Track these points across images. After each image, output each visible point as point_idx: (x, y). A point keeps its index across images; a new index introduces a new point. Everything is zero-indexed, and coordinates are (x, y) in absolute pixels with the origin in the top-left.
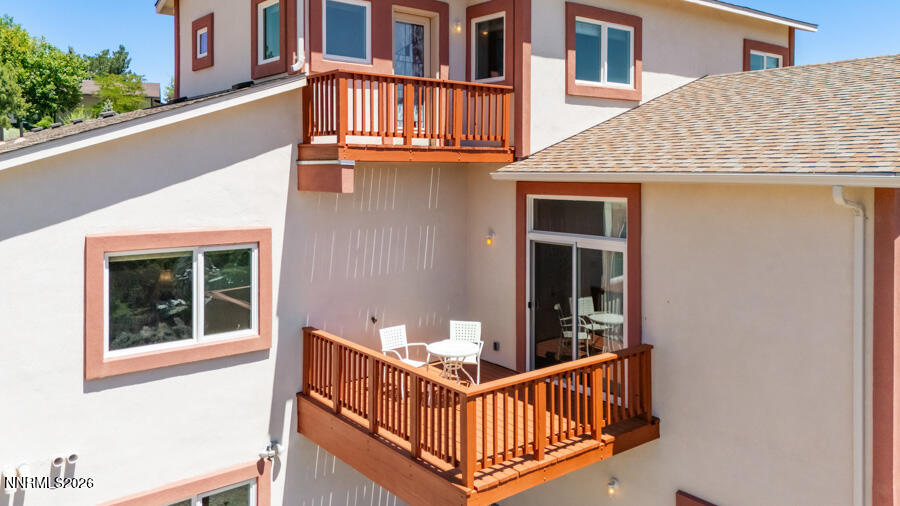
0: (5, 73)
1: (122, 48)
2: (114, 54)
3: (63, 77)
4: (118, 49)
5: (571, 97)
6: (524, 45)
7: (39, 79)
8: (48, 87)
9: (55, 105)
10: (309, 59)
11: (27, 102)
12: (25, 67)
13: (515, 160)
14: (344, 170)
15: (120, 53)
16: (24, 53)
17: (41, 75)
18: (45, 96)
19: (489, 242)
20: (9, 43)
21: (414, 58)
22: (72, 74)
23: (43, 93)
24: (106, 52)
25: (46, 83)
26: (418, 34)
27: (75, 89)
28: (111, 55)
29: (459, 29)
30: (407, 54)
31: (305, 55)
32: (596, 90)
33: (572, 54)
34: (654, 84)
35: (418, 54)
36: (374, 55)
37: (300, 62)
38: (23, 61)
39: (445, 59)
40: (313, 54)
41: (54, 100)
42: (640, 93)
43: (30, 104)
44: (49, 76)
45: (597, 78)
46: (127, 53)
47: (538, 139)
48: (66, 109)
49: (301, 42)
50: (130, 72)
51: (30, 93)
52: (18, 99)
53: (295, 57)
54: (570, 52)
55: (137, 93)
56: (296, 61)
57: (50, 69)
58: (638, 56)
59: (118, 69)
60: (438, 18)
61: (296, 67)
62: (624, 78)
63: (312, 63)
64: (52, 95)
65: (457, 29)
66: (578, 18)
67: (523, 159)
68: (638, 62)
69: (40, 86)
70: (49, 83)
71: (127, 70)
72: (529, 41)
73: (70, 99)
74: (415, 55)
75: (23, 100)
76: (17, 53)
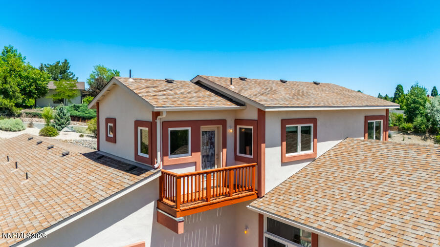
0: (11, 82)
1: (66, 60)
2: (62, 63)
3: (39, 82)
4: (64, 61)
5: (284, 163)
6: (262, 145)
7: (28, 84)
8: (32, 87)
9: (35, 96)
10: (162, 160)
11: (22, 95)
12: (21, 78)
13: (258, 197)
14: (179, 224)
15: (65, 63)
16: (20, 71)
17: (28, 82)
18: (30, 91)
19: (246, 232)
20: (12, 66)
21: (211, 146)
22: (44, 81)
23: (30, 90)
24: (58, 63)
25: (31, 85)
26: (212, 135)
27: (45, 88)
28: (61, 64)
29: (231, 131)
30: (208, 145)
31: (161, 159)
32: (295, 158)
33: (284, 143)
34: (323, 147)
35: (212, 144)
36: (192, 151)
37: (158, 163)
38: (20, 76)
39: (224, 146)
40: (164, 158)
41: (35, 93)
42: (316, 154)
43: (24, 96)
44: (33, 82)
45: (296, 151)
46: (68, 63)
47: (269, 185)
48: (41, 96)
49: (159, 154)
50: (70, 72)
51: (23, 91)
52: (18, 94)
53: (156, 161)
54: (283, 143)
55: (74, 88)
56: (157, 163)
57: (33, 79)
58: (315, 137)
59: (64, 71)
60: (221, 128)
61: (156, 166)
62: (309, 148)
63: (164, 161)
64: (34, 91)
65: (230, 131)
66: (287, 126)
67: (261, 198)
68: (315, 140)
69: (28, 87)
70: (32, 86)
71: (68, 71)
72: (264, 143)
73: (42, 92)
74: (211, 145)
75: (20, 94)
76: (17, 71)
